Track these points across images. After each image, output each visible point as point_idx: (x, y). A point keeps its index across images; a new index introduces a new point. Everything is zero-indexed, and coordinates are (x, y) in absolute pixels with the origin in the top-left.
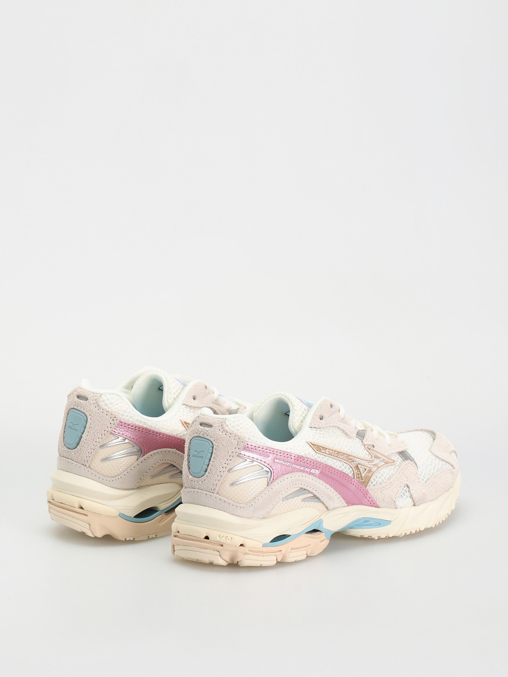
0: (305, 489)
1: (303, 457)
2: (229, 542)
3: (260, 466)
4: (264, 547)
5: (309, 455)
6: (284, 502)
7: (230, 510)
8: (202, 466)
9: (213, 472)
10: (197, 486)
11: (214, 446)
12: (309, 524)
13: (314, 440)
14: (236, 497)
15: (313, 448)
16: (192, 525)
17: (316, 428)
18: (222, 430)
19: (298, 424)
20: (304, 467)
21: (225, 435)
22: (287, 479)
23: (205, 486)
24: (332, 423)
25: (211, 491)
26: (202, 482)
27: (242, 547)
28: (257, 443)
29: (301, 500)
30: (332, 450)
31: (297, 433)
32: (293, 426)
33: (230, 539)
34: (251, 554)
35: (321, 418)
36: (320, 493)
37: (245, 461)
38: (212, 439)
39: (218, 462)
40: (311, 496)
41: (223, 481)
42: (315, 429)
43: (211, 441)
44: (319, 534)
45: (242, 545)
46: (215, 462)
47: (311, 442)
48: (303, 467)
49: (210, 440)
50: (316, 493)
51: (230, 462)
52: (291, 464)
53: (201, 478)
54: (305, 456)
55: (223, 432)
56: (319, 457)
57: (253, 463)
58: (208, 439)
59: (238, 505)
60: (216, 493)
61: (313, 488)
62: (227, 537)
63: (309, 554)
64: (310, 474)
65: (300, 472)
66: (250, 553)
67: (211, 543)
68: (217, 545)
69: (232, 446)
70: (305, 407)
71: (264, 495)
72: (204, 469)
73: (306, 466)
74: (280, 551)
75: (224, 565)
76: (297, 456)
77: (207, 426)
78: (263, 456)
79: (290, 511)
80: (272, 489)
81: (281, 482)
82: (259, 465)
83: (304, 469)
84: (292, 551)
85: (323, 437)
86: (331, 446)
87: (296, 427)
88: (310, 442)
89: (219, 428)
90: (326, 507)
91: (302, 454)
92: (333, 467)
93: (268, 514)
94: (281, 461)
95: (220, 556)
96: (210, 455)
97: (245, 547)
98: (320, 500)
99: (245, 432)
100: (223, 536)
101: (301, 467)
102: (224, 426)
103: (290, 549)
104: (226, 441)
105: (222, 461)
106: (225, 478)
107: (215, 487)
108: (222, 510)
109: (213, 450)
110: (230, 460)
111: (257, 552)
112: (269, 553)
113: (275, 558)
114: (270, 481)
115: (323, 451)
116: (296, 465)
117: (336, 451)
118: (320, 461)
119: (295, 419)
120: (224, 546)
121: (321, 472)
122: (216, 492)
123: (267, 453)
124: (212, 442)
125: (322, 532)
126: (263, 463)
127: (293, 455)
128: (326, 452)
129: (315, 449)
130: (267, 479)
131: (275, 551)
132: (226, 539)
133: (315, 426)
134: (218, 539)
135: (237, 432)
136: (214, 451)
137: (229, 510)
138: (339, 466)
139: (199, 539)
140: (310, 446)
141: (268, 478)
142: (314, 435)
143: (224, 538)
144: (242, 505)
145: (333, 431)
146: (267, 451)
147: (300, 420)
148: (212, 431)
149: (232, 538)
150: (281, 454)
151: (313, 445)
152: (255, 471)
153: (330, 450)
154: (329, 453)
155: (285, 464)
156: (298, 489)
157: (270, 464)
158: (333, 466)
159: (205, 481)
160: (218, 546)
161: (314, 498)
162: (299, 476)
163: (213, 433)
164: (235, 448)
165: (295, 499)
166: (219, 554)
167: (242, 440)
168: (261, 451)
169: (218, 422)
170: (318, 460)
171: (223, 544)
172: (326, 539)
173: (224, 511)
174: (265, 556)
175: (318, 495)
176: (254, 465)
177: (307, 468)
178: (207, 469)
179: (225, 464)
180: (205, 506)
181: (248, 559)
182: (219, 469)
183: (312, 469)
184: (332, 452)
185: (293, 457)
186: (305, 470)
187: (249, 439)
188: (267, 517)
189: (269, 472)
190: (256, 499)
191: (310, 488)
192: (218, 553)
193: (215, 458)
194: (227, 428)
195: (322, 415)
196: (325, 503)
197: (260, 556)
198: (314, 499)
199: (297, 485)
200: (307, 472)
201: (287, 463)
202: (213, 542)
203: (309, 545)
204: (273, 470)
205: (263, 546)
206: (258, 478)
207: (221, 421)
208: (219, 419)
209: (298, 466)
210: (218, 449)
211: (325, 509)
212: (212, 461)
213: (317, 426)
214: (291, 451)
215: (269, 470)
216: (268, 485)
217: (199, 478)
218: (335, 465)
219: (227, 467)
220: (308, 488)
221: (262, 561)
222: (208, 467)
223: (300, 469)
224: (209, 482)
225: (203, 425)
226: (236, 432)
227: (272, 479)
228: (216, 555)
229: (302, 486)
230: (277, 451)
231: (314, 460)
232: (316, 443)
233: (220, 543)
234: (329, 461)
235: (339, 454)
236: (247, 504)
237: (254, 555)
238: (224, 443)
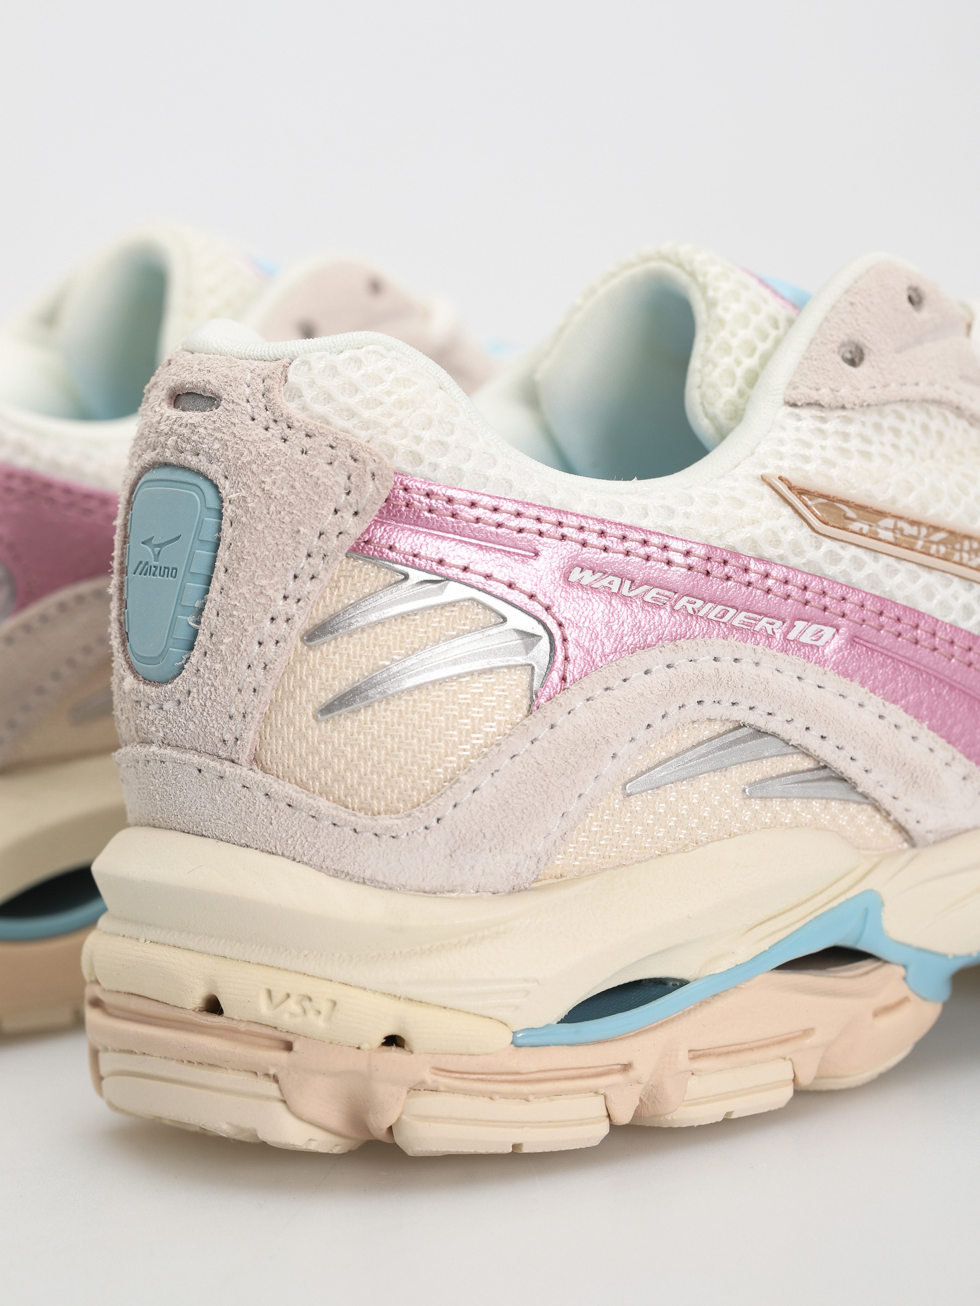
0: (760, 733)
1: (737, 555)
2: (318, 1024)
3: (486, 607)
4: (523, 1050)
5: (777, 543)
6: (636, 803)
7: (322, 851)
8: (174, 620)
9: (222, 647)
10: (158, 731)
11: (225, 504)
12: (798, 921)
13: (808, 467)
14: (352, 779)
15: (796, 511)
16: (142, 940)
17: (818, 405)
18: (264, 417)
19: (730, 393)
20: (748, 610)
21: (281, 445)
22: (646, 673)
23: (191, 726)
24: (917, 384)
25: (220, 753)
26: (179, 702)
27: (394, 1053)
28: (465, 480)
29: (739, 789)
30: (913, 523)
31: (722, 435)
32: (706, 406)
33: (325, 1007)
34: (451, 1091)
35: (855, 358)
36: (849, 751)
37: (397, 582)
38: (214, 470)
39: (244, 590)
40: (801, 768)
41: (280, 693)
42: (815, 412)
43: (211, 481)
44: (867, 973)
45: (393, 1041)
46: (231, 594)
47: (783, 475)
48: (744, 614)
49: (206, 478)
50: (827, 752)
51: (309, 586)
52: (667, 593)
53: (169, 686)
54: (751, 554)
55: (272, 425)
56: (835, 559)
57: (442, 590)
58: (198, 473)
59: (363, 820)
60: (244, 763)
61: (807, 724)
62: (310, 999)
63: (806, 1080)
64: (787, 646)
65: (725, 637)
66: (444, 1081)
67: (231, 1033)
68: (267, 1042)
69: (316, 498)
70: (774, 307)
71: (508, 761)
72: (183, 634)
73: (761, 606)
74: (626, 1067)
75: (321, 1150)
76: (701, 551)
77: (199, 401)
78: (499, 550)
79: (678, 851)
80: (552, 727)
81: (607, 689)
82: (479, 603)
83: (750, 625)
84: (698, 1065)
85: (866, 455)
86: (908, 504)
87: (720, 407)
88: (780, 478)
89: (249, 408)
90: (900, 828)
91: (733, 539)
92: (919, 613)
93: (541, 866)
94: (611, 578)
95: (284, 1102)
96: (204, 554)
97: (411, 1052)
98: (854, 787)
99: (393, 420)
100: (288, 996)
101: (732, 611)
102: (279, 396)
103: (683, 1056)
104: (284, 474)
105: (264, 582)
106: (289, 678)
107: (237, 725)
108: (283, 855)
109: (220, 530)
110: (313, 577)
111: (485, 1076)
112: (559, 1079)
113: (596, 1107)
114: (543, 685)
115: (856, 526)
116: (699, 603)
117: (936, 529)
118: (842, 580)
119: (715, 365)
120: (296, 1046)
121: (853, 640)
122: (244, 757)
123: (523, 535)
124: (216, 487)
125: (886, 962)
126: (502, 590)
127: (680, 548)
128: (877, 533)
129: (813, 512)
130: (526, 678)
131: (593, 1071)
132: (305, 1012)
133: (815, 396)
134: (264, 1010)
135: (348, 425)
136: (228, 532)
137: (318, 851)
138: (957, 605)
139: (175, 1014)
140: (781, 501)
141: (537, 670)
142: (808, 445)
143: (292, 1005)
144: (385, 821)
145: (925, 428)
146: (522, 526)
147: (740, 372)
148: (217, 425)
149: (334, 1003)
150: (603, 542)
151: (802, 492)
152: (457, 636)
153: (901, 524)
154: (896, 538)
155: (632, 594)
156: (717, 728)
157: (540, 597)
158: (924, 606)
159: (190, 698)
160: (269, 1048)
161: (819, 780)
162: (715, 659)
163: (219, 435)
164: (336, 511)
165: (705, 783)
166: (277, 1094)
167: (372, 466)
168: (489, 525)
169: (249, 378)
170: (831, 570)
171: (290, 1038)
172: (913, 997)
173: (294, 860)
174: (531, 1098)
175: (840, 763)
176: (453, 604)
177: (766, 619)
178: (195, 633)
179: (285, 598)
180: (202, 835)
181: (436, 1119)
182: (250, 629)
183: (797, 623)
184: (913, 531)
185: (678, 558)
186: (757, 628)
187: (417, 459)
188: (534, 885)
189: (540, 637)
190: (458, 784)
191: (786, 725)
192: (275, 1086)
193: (230, 571)
194: (291, 408)
195: (858, 338)
196: (887, 803)
197: (506, 1096)
198: (816, 784)
199: (709, 710)
200: (768, 636)
201: (646, 587)
202: (243, 1027)
203: (807, 1032)
204: (560, 625)
205: (520, 1042)
206: (471, 674)
207: (266, 372)
208: (256, 363)
209: (710, 605)
210: (244, 519)
211: (896, 839)
212: (215, 585)
213: (824, 395)
214: (669, 523)
215: (539, 630)
216: (530, 711)
217: (167, 682)
218: (935, 601)
219: (296, 618)
220: (773, 725)
221: (522, 1124)
222: (198, 623)
223: (725, 620)
224: (209, 704)
225: (183, 401)
226: (340, 422)
227: (555, 676)
228: (268, 1098)
229: (741, 714)
230: (584, 524)
231: (803, 572)
232: (818, 483)
233: (277, 1034)
234: (898, 578)
235: (958, 546)
236: (410, 815)
237: (466, 1093)
238: (274, 483)
